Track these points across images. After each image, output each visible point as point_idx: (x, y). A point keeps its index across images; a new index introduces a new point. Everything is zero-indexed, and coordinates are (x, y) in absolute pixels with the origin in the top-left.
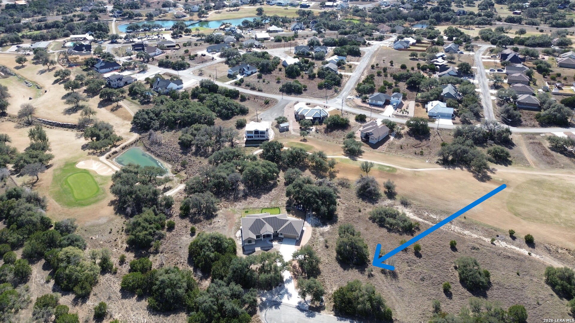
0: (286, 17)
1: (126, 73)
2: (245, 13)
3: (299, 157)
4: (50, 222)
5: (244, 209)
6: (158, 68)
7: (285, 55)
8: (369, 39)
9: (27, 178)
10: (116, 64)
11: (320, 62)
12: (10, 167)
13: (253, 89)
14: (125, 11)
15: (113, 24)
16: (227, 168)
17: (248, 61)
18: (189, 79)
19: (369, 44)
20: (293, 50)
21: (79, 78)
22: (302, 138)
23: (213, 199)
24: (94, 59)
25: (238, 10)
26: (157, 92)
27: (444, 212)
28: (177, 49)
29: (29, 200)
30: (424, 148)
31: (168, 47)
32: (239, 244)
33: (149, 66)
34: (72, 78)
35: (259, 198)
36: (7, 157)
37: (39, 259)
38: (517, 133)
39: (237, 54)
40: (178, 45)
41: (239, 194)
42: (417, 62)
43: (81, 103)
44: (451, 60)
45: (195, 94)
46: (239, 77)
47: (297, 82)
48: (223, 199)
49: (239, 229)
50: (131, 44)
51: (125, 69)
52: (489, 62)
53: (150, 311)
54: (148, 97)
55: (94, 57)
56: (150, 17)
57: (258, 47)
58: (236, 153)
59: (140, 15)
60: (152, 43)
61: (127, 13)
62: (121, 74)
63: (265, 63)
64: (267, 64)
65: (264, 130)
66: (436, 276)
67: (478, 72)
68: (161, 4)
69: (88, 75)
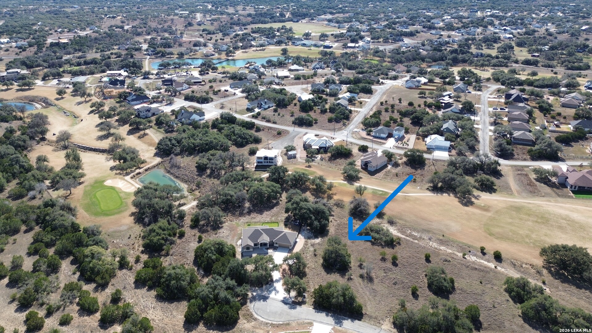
0: (308, 57)
1: (154, 106)
2: (270, 53)
3: (301, 180)
4: (79, 227)
5: (247, 223)
6: (184, 101)
7: (301, 91)
8: (383, 79)
9: (61, 192)
10: (146, 97)
11: (333, 99)
12: (47, 183)
13: (268, 121)
14: (159, 49)
15: (147, 61)
16: (236, 188)
17: (266, 96)
18: (210, 112)
19: (382, 83)
20: (309, 87)
21: (112, 109)
22: (307, 164)
23: (221, 213)
24: (127, 93)
25: (264, 50)
26: (181, 122)
27: (425, 230)
28: (203, 85)
29: (63, 208)
30: (417, 176)
31: (195, 82)
32: (239, 250)
33: (175, 99)
34: (106, 108)
35: (261, 214)
36: (46, 174)
37: (68, 256)
38: (507, 166)
39: (257, 90)
40: (204, 81)
41: (244, 210)
42: (424, 100)
43: (112, 131)
44: (457, 99)
45: (215, 125)
46: (257, 110)
47: (309, 116)
48: (229, 214)
49: (240, 238)
50: (161, 80)
51: (154, 102)
52: (494, 101)
53: (157, 299)
54: (173, 127)
55: (127, 91)
56: (181, 55)
57: (278, 84)
58: (245, 176)
59: (172, 54)
60: (180, 79)
61: (160, 51)
62: (150, 106)
63: (282, 98)
64: (284, 100)
65: (274, 156)
66: (407, 281)
67: (482, 110)
68: (192, 43)
69: (121, 106)
